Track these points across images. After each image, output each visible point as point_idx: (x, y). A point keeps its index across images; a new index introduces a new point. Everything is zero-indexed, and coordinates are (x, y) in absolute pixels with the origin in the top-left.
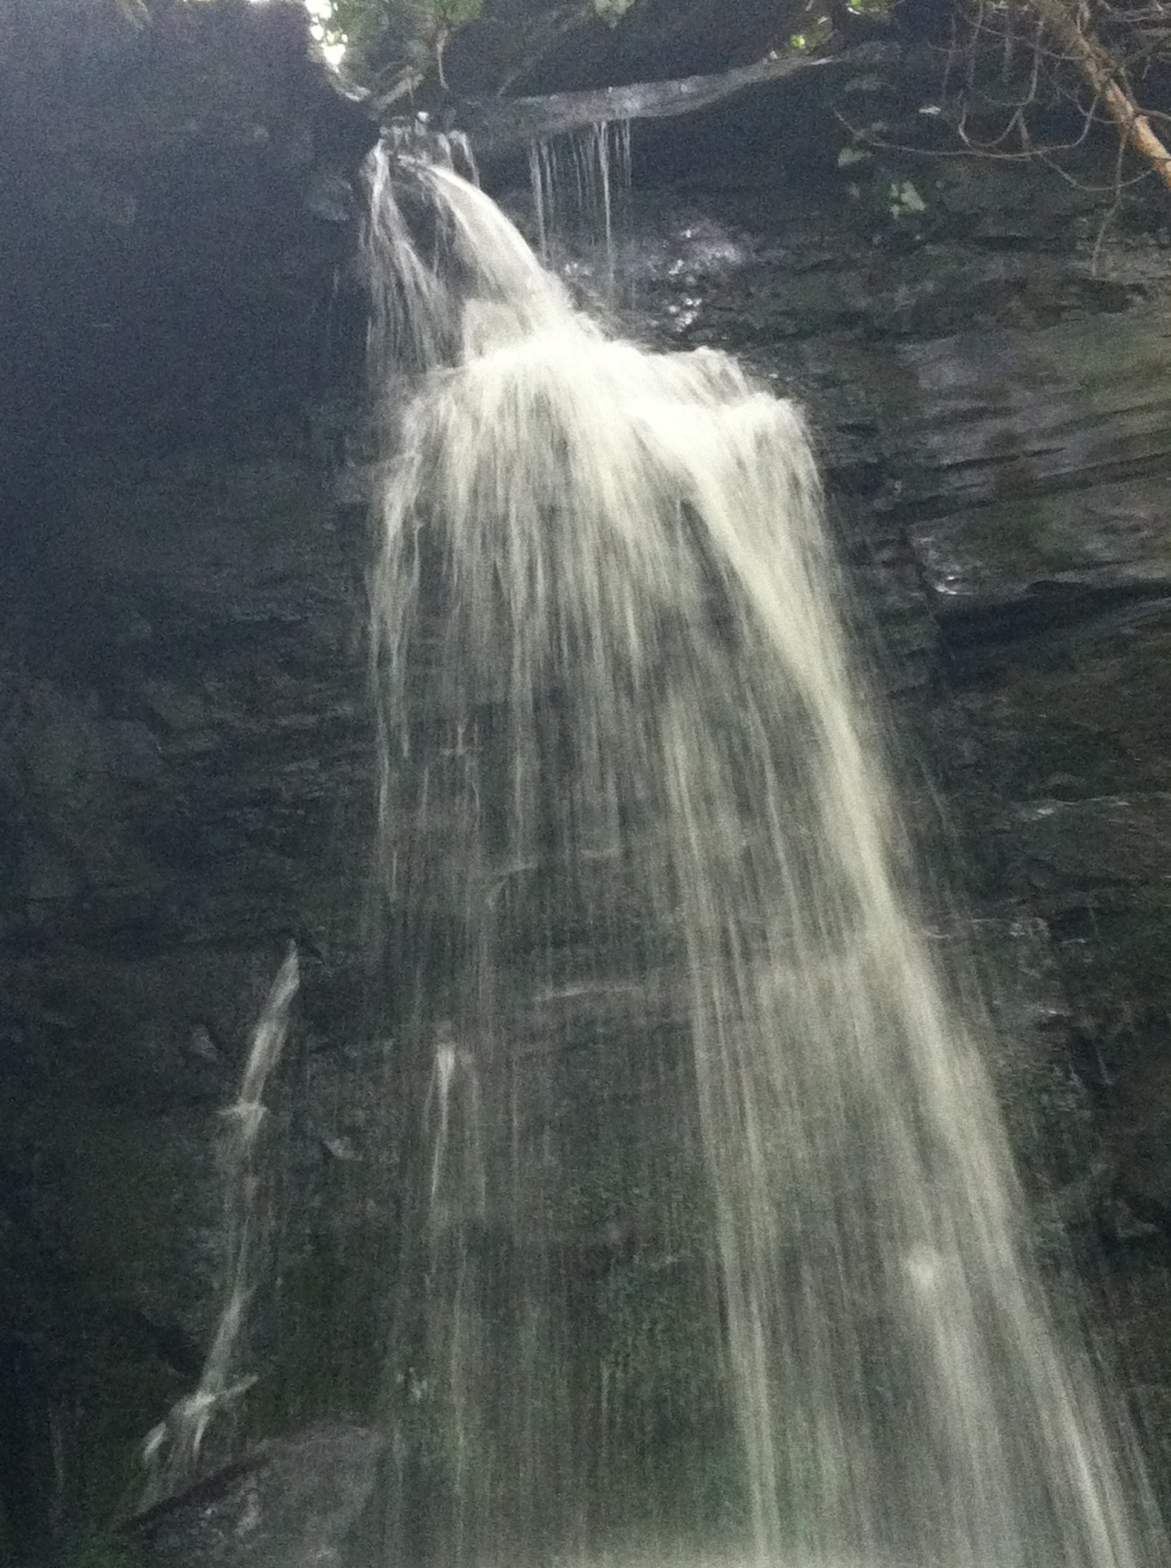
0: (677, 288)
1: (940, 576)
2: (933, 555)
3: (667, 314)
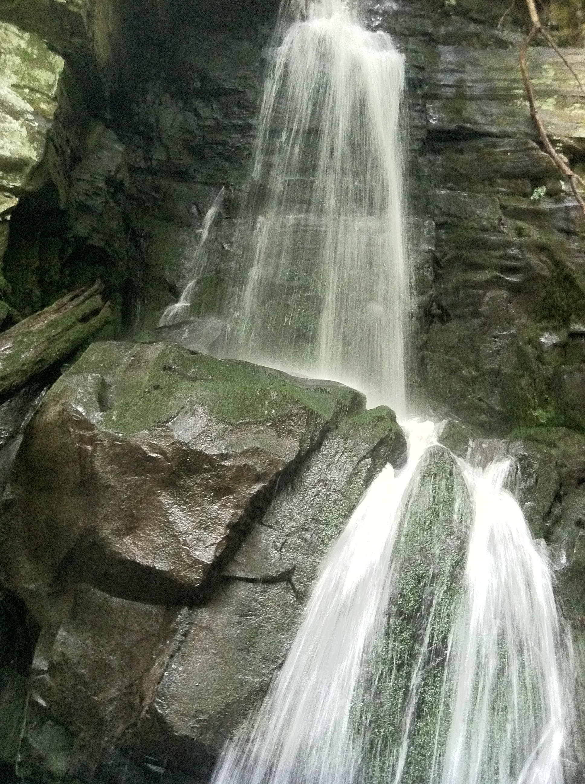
0: (376, 13)
1: (432, 118)
2: (431, 110)
3: (371, 20)
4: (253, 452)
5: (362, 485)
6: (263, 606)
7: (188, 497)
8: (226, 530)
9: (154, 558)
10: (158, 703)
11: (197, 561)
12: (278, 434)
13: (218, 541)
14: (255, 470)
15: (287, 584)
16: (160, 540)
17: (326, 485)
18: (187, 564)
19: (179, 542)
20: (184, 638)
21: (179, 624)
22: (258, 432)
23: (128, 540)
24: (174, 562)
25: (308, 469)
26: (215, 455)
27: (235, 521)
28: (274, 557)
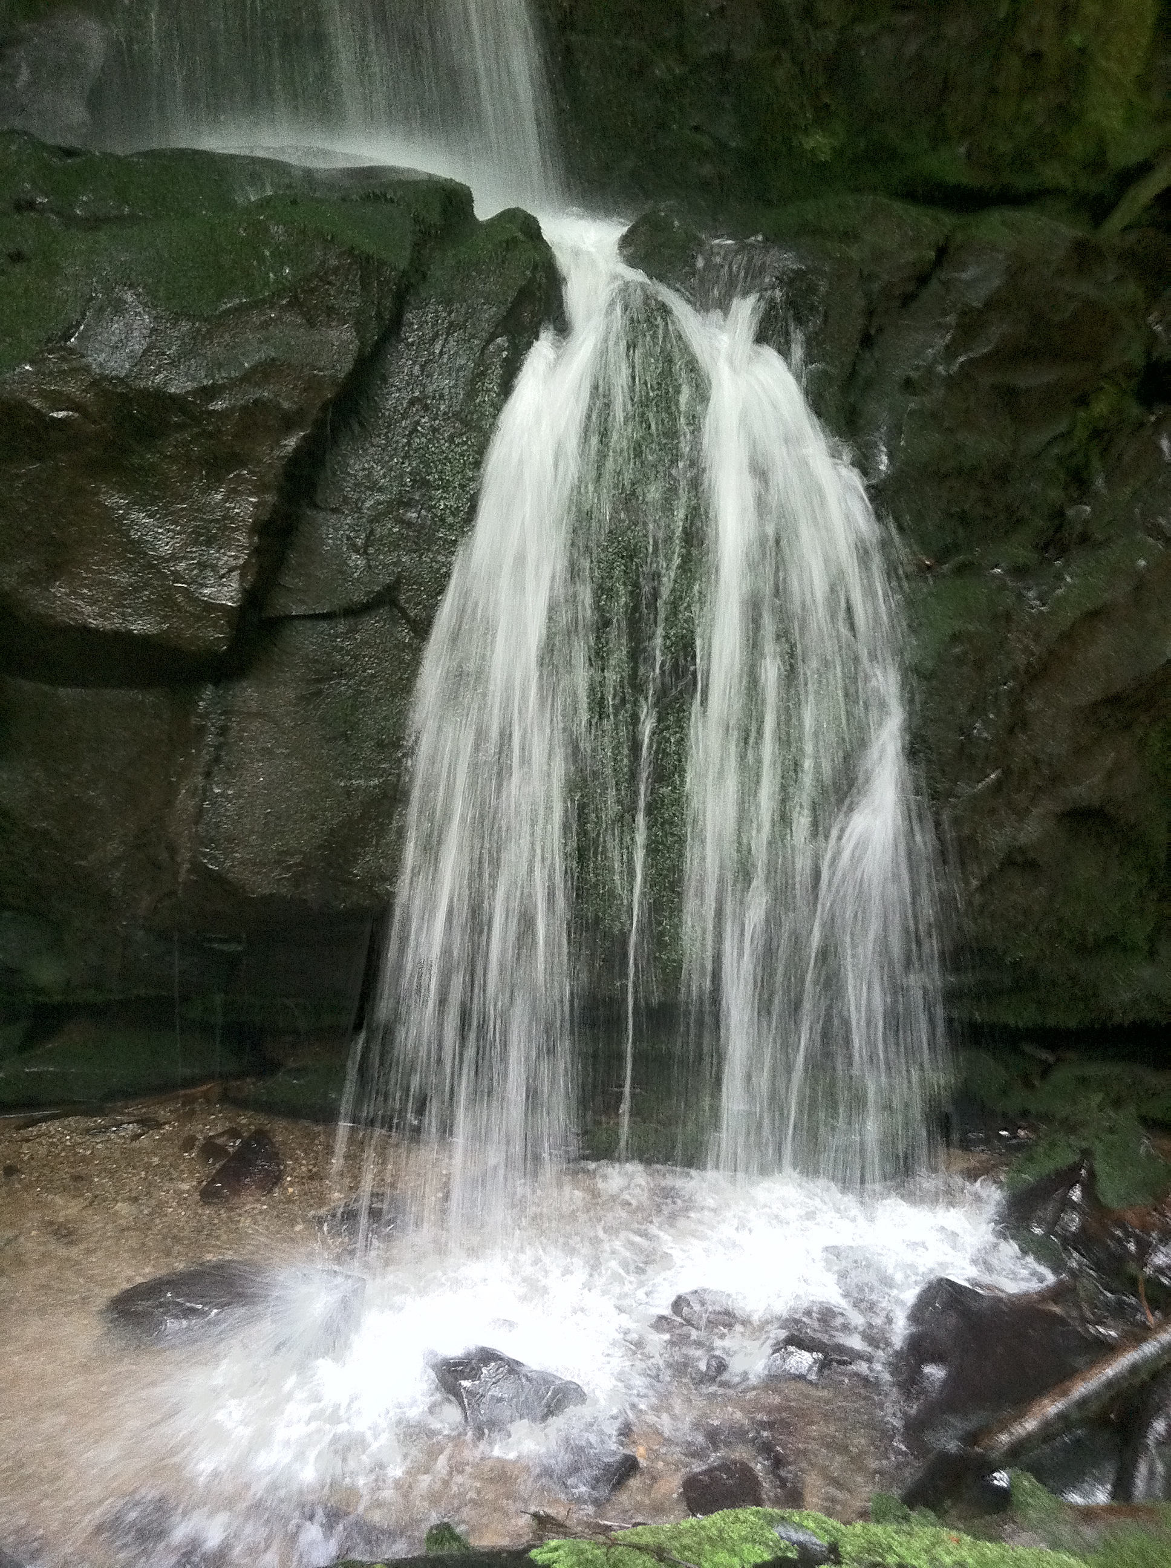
4: (265, 371)
5: (498, 395)
6: (356, 657)
7: (156, 487)
8: (250, 537)
9: (123, 614)
10: (205, 855)
11: (209, 607)
12: (308, 321)
13: (241, 562)
14: (278, 407)
15: (391, 610)
16: (123, 579)
17: (426, 408)
18: (192, 614)
19: (166, 577)
20: (221, 739)
21: (205, 716)
22: (265, 325)
23: (59, 590)
24: (165, 616)
25: (384, 379)
26: (188, 392)
27: (265, 517)
28: (356, 567)
